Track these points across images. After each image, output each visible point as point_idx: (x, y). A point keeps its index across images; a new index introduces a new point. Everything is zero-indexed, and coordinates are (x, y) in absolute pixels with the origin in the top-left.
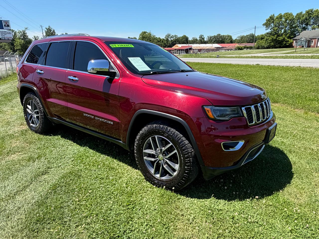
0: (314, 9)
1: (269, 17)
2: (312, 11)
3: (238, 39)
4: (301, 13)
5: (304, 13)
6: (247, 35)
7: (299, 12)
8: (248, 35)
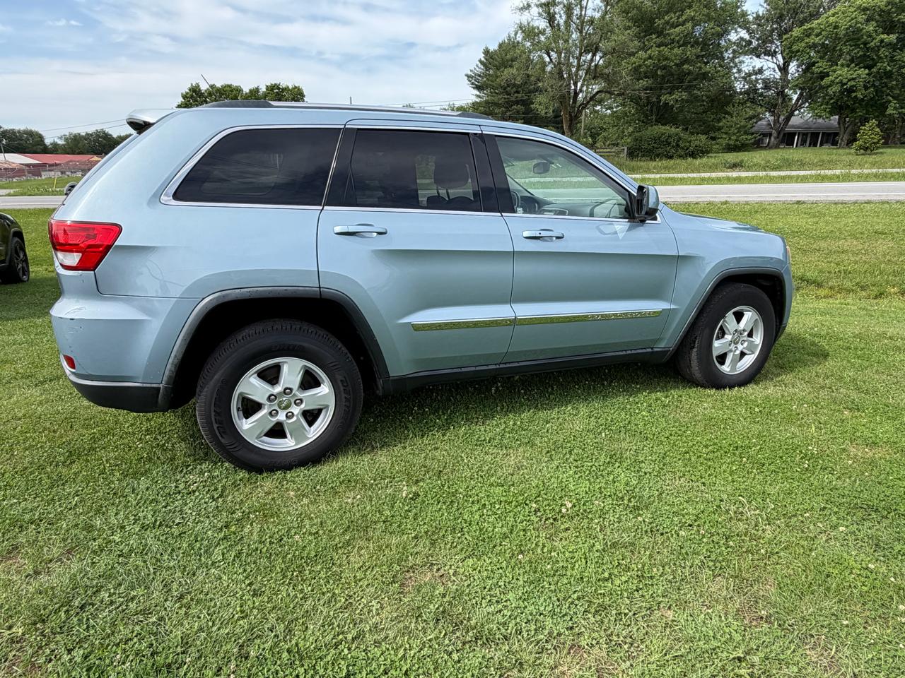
0: (283, 85)
1: (187, 91)
2: (279, 88)
3: (61, 142)
4: (257, 90)
5: (263, 89)
6: (87, 134)
7: (253, 86)
8: (91, 135)
